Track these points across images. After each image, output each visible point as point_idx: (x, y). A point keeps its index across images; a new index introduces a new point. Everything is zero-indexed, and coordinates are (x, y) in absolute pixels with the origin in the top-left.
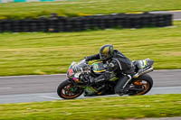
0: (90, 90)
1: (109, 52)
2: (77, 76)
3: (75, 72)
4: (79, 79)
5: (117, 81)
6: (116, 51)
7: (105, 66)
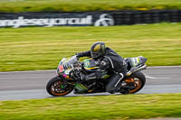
0: (80, 87)
2: (67, 72)
3: (65, 68)
4: (70, 75)
7: (96, 63)
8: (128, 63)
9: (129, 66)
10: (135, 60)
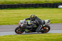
0: (27, 30)
1: (34, 17)
2: (22, 25)
3: (21, 24)
5: (37, 27)
6: (36, 17)
7: (32, 22)
8: (44, 22)
9: (44, 23)
10: (46, 21)
